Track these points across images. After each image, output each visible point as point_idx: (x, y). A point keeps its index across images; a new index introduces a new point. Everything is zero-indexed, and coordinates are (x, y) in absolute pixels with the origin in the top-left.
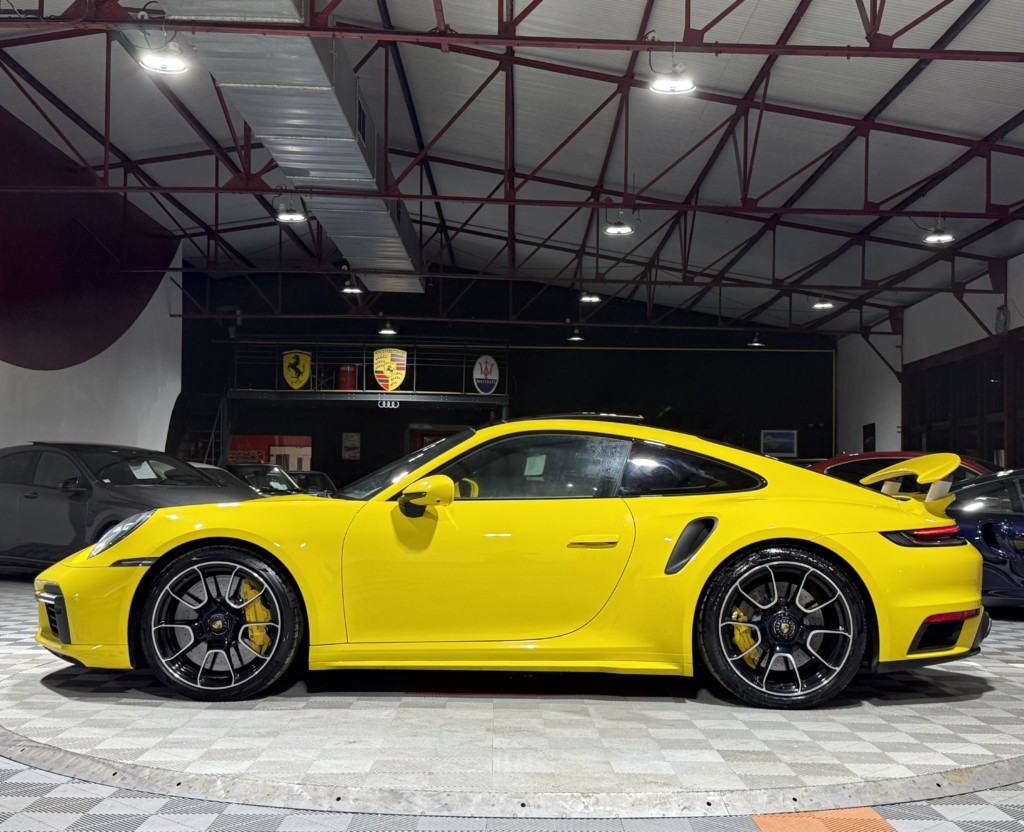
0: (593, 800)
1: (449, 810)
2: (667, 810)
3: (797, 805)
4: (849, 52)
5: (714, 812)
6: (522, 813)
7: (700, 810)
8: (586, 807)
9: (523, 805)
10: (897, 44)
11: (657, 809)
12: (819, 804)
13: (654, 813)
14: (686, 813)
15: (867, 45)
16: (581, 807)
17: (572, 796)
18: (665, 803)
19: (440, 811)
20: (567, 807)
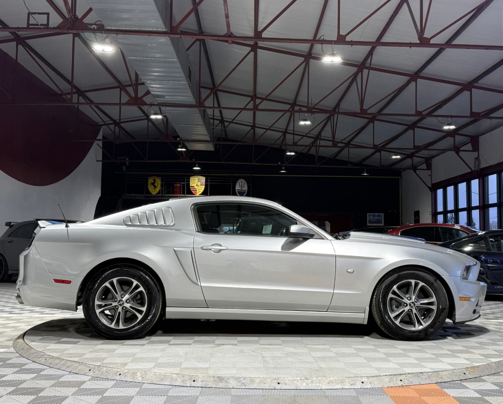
0: (310, 381)
1: (245, 386)
2: (344, 385)
3: (402, 383)
4: (410, 45)
5: (365, 386)
6: (278, 387)
7: (359, 385)
8: (307, 384)
9: (279, 383)
10: (432, 42)
11: (339, 385)
12: (412, 382)
13: (338, 387)
14: (353, 387)
15: (419, 42)
16: (305, 384)
17: (301, 379)
18: (343, 382)
19: (241, 386)
20: (299, 384)
